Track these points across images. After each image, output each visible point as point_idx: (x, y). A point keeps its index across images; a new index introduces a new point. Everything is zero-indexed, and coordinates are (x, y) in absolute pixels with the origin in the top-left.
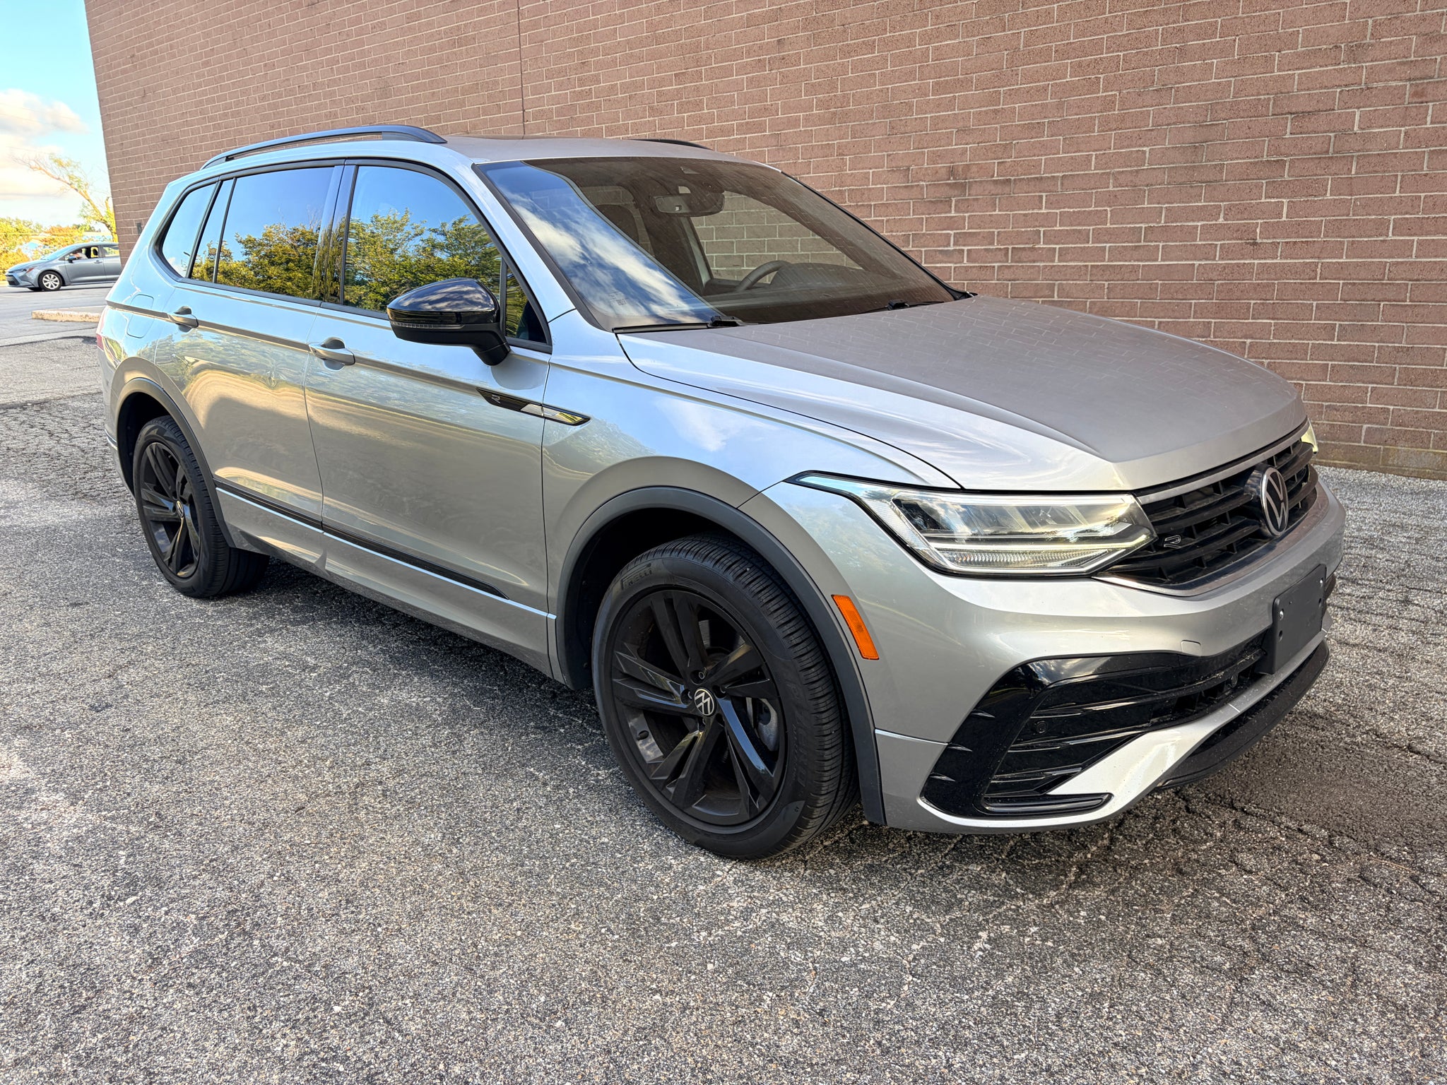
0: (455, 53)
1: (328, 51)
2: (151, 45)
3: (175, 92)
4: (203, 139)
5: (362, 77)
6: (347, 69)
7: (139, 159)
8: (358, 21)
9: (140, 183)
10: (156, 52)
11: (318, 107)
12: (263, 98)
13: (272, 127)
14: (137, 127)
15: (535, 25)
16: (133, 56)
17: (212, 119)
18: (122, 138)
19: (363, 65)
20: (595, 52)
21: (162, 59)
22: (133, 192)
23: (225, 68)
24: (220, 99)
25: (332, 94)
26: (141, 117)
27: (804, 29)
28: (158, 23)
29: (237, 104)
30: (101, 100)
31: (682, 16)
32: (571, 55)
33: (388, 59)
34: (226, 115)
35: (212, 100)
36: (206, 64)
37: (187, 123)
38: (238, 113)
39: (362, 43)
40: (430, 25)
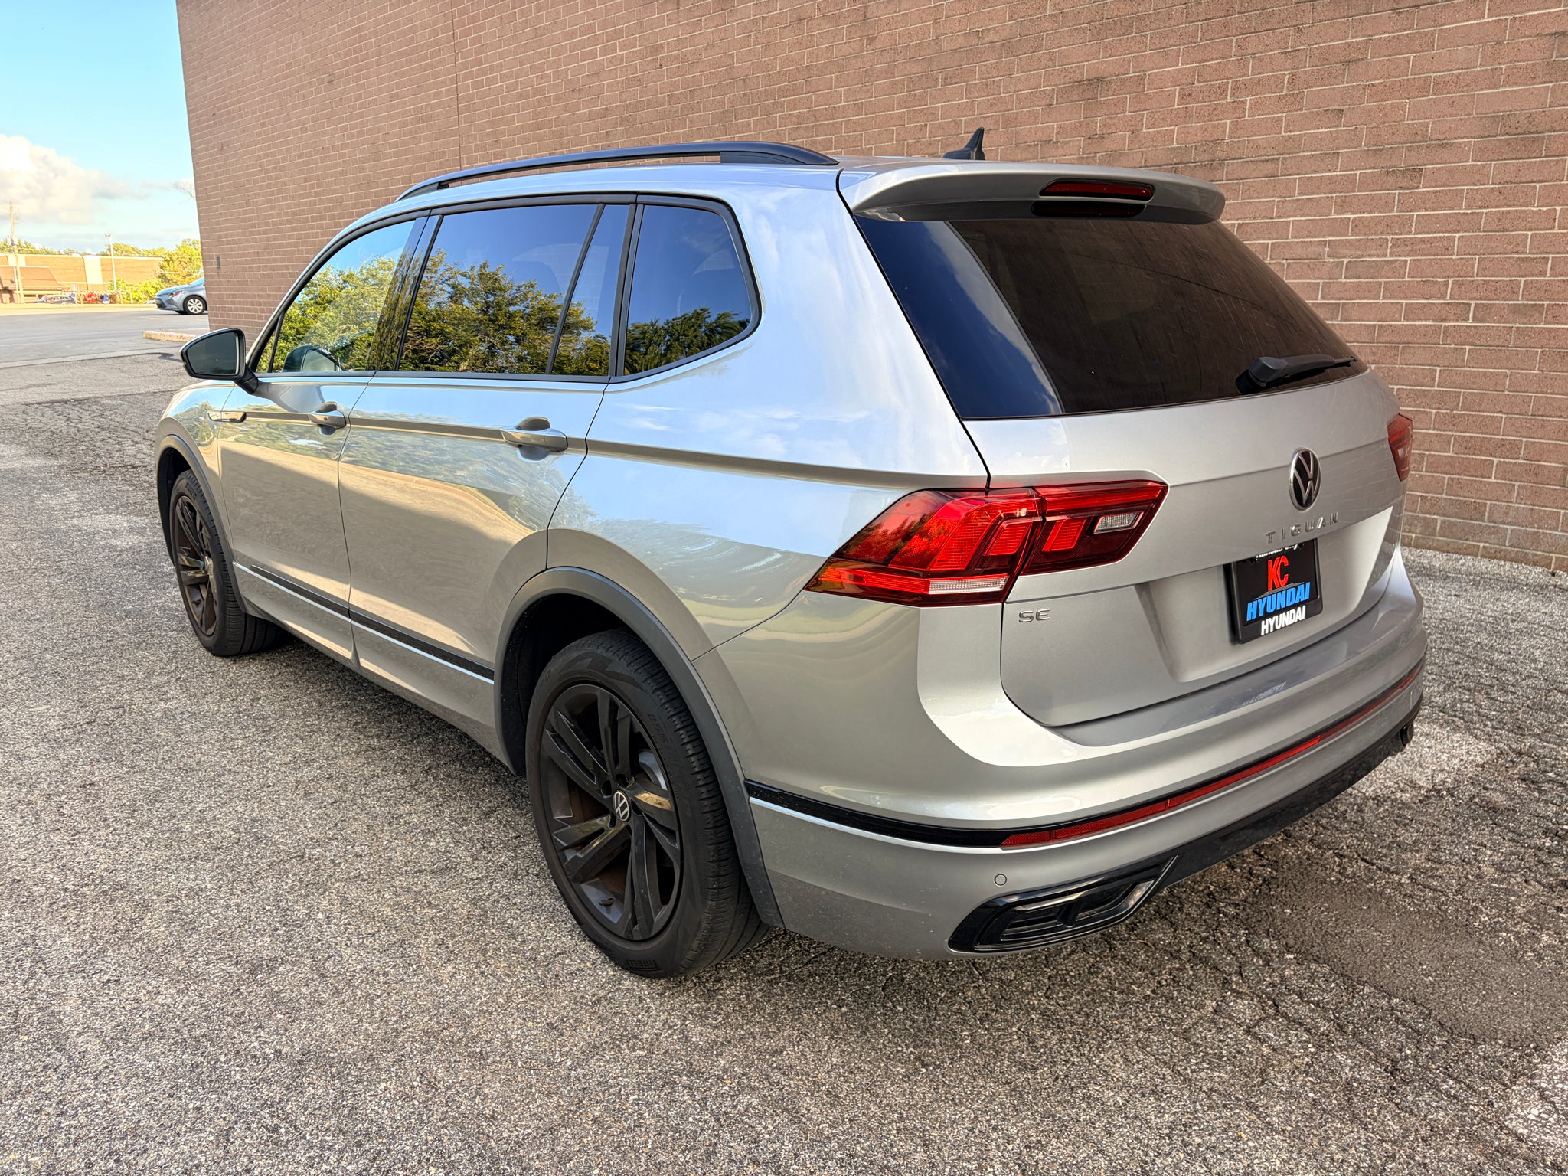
0: (419, 128)
1: (341, 120)
2: (226, 106)
3: (242, 146)
4: (261, 188)
5: (363, 143)
6: (352, 136)
7: (217, 203)
8: (359, 97)
9: (218, 223)
10: (229, 113)
11: (336, 166)
12: (300, 157)
13: (306, 180)
14: (217, 175)
15: (468, 110)
16: (214, 114)
17: (267, 171)
18: (208, 184)
19: (362, 134)
20: (503, 133)
21: (233, 119)
22: (214, 230)
23: (275, 130)
24: (273, 154)
25: (344, 155)
26: (219, 167)
27: (621, 125)
28: (230, 88)
29: (284, 160)
30: (193, 150)
31: (552, 109)
32: (488, 134)
33: (379, 130)
34: (275, 168)
35: (266, 156)
36: (263, 125)
37: (250, 174)
38: (284, 167)
39: (361, 116)
40: (404, 104)
